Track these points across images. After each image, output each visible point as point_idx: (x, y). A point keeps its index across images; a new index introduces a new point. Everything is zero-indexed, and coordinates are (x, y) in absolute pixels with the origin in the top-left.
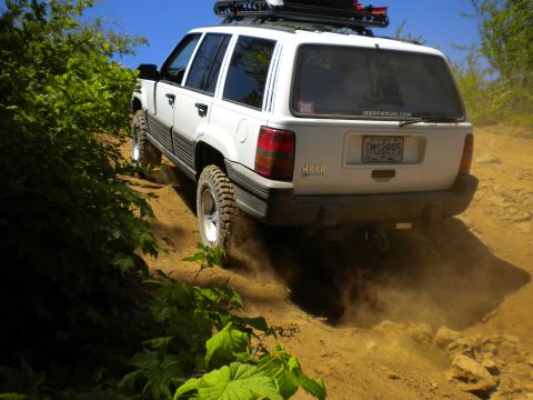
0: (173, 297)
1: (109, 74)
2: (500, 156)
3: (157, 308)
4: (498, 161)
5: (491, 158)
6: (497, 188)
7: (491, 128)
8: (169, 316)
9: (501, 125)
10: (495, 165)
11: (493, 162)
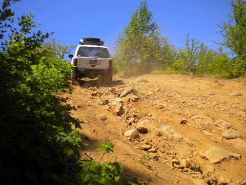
0: (91, 169)
1: (63, 67)
2: (241, 92)
3: (84, 175)
4: (240, 95)
5: (237, 94)
6: (241, 107)
7: (236, 79)
8: (89, 179)
9: (240, 78)
10: (239, 97)
11: (238, 95)
